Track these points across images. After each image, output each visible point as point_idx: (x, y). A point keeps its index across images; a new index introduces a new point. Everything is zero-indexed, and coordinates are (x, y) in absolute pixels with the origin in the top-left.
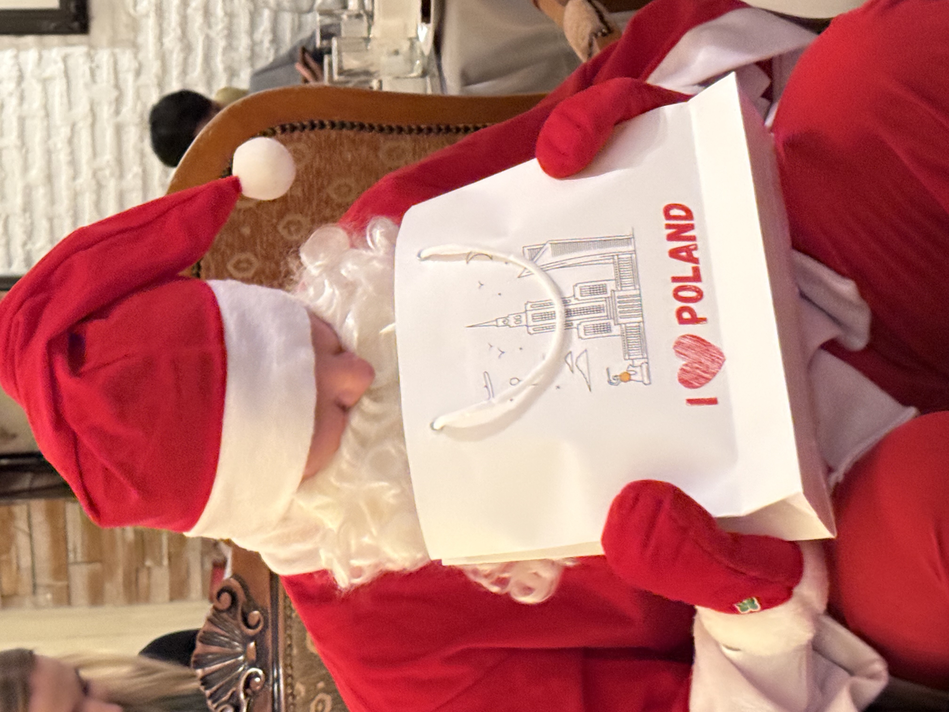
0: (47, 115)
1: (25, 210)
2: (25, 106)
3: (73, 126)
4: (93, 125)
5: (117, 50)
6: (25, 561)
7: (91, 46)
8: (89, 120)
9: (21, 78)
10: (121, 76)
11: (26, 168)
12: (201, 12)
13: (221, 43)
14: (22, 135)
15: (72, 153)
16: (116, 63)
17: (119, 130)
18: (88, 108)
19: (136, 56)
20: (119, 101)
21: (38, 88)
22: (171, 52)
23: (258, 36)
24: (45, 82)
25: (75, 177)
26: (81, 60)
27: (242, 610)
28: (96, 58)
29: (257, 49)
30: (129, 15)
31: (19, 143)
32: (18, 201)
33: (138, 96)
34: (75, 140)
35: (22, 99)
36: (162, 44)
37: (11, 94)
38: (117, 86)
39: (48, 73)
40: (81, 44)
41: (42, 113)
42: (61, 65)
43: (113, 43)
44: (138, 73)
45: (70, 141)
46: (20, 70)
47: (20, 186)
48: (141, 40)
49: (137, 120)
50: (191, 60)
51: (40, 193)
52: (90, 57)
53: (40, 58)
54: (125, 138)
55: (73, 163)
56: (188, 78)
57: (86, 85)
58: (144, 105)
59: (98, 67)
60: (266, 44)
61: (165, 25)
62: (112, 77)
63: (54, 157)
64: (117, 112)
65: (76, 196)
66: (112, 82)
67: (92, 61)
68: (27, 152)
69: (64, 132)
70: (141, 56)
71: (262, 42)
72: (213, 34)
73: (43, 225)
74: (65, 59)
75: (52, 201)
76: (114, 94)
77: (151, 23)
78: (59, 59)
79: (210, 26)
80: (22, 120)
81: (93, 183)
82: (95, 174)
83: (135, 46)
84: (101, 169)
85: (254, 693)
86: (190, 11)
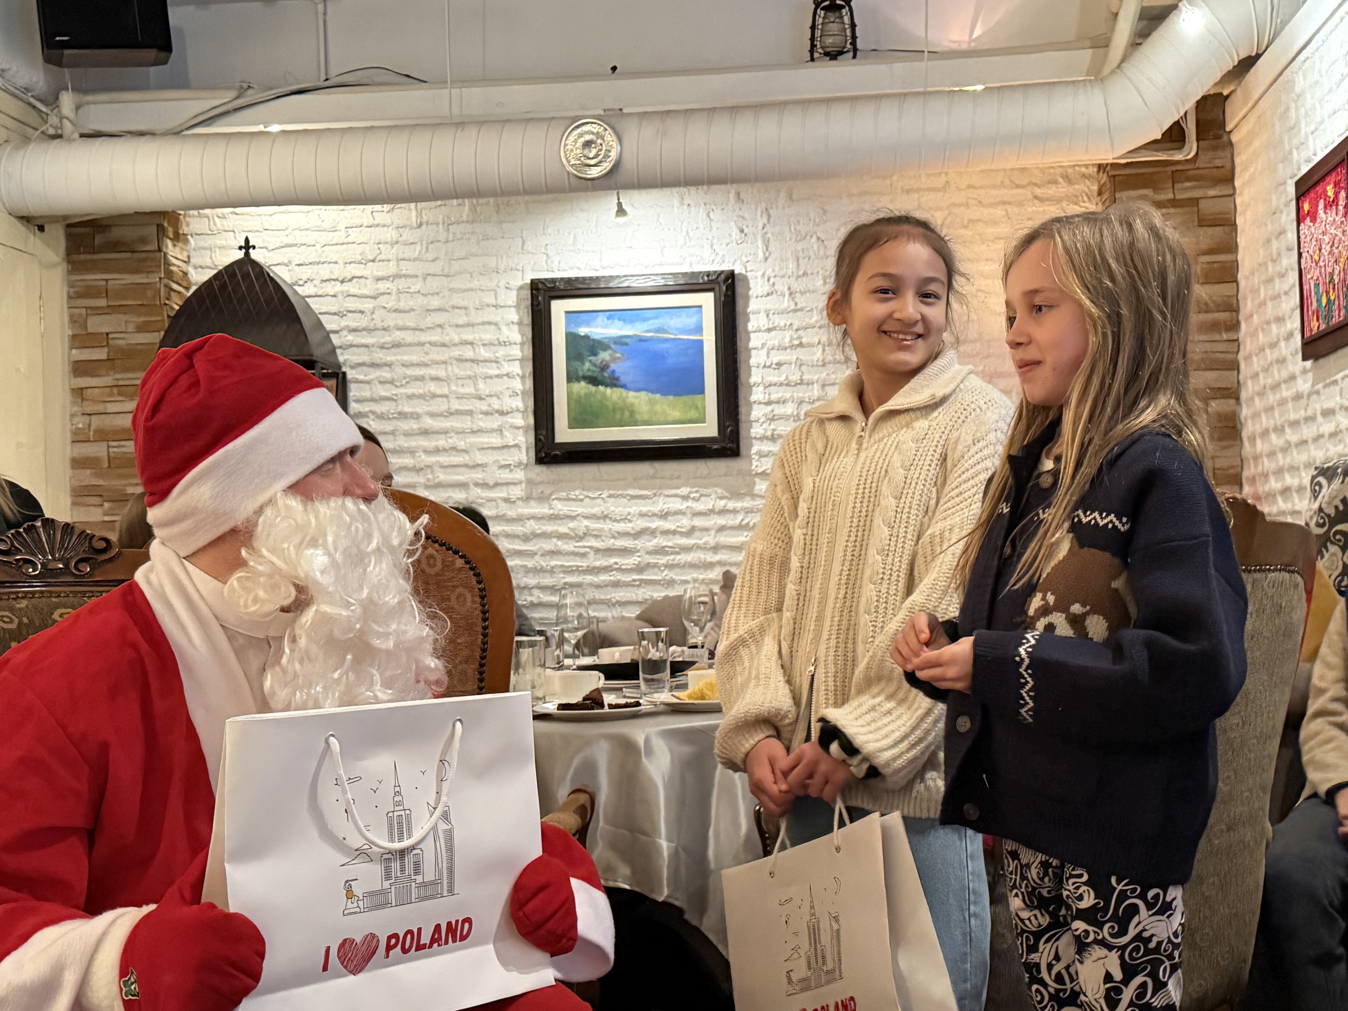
0: (473, 432)
1: (400, 413)
2: (481, 416)
3: (465, 451)
4: (466, 466)
5: (523, 485)
6: (112, 408)
7: (527, 465)
8: (471, 464)
9: (502, 413)
10: (504, 488)
11: (433, 415)
12: (553, 548)
13: (530, 564)
14: (459, 412)
15: (445, 450)
16: (515, 484)
17: (463, 486)
18: (480, 462)
19: (520, 499)
20: (484, 485)
21: (495, 425)
22: (522, 526)
23: (536, 592)
24: (500, 431)
25: (426, 451)
26: (516, 459)
27: (91, 558)
28: (518, 470)
29: (526, 592)
30: (551, 494)
31: (453, 410)
32: (407, 409)
33: (490, 500)
34: (454, 453)
35: (486, 413)
36: (528, 519)
37: (489, 405)
38: (497, 485)
39: (506, 433)
40: (528, 459)
41: (475, 429)
42: (512, 443)
43: (530, 482)
44: (507, 500)
45: (454, 449)
46: (508, 413)
47: (419, 410)
48: (532, 503)
49: (470, 499)
50: (517, 541)
51: (413, 425)
52: (520, 464)
53: (518, 428)
54: (457, 490)
55: (437, 451)
56: (503, 539)
57: (498, 461)
58: (481, 505)
59: (511, 471)
60: (529, 599)
61: (543, 521)
62: (504, 481)
63: (443, 436)
64: (477, 484)
65: (412, 452)
66: (500, 481)
67: (515, 466)
68: (446, 416)
69: (461, 445)
70: (520, 503)
71: (531, 595)
72: (537, 557)
73: (388, 427)
74: (516, 446)
75: (407, 434)
76: (491, 483)
77: (546, 511)
78: (516, 442)
79: (542, 555)
80: (470, 413)
81: (422, 465)
82: (428, 467)
83: (527, 499)
84: (432, 472)
85: (20, 567)
86: (555, 540)
